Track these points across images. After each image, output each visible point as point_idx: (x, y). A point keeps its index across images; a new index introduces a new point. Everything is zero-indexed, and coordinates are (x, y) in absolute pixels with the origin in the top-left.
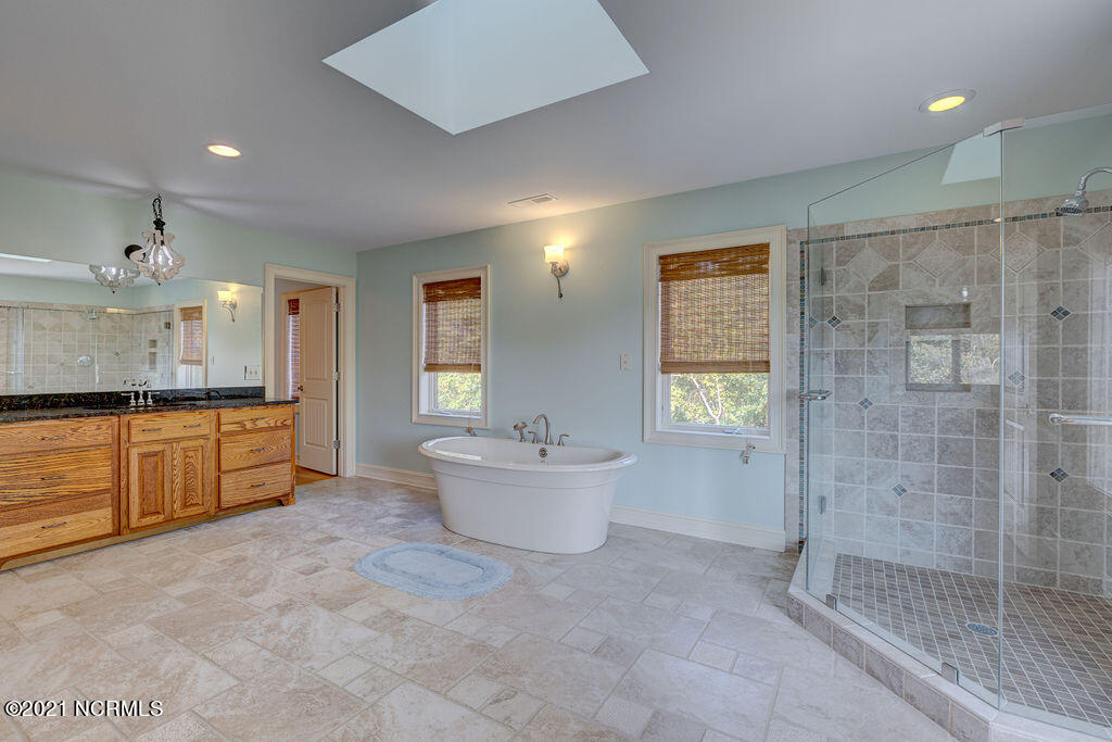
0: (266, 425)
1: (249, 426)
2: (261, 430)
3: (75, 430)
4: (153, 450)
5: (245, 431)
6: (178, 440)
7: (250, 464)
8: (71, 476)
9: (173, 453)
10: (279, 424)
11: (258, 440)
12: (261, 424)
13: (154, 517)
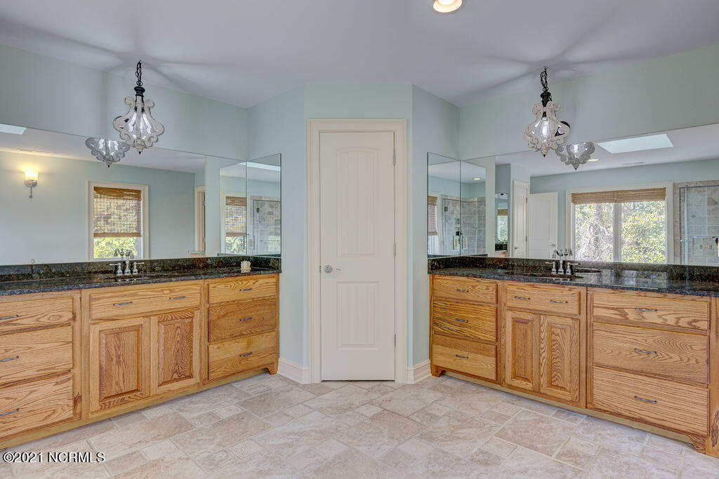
0: (660, 321)
1: (632, 316)
2: (653, 326)
3: (474, 287)
4: (522, 317)
5: (625, 321)
6: (547, 313)
7: (632, 366)
8: (471, 323)
9: (541, 326)
10: (683, 323)
11: (647, 339)
12: (651, 317)
13: (524, 383)
